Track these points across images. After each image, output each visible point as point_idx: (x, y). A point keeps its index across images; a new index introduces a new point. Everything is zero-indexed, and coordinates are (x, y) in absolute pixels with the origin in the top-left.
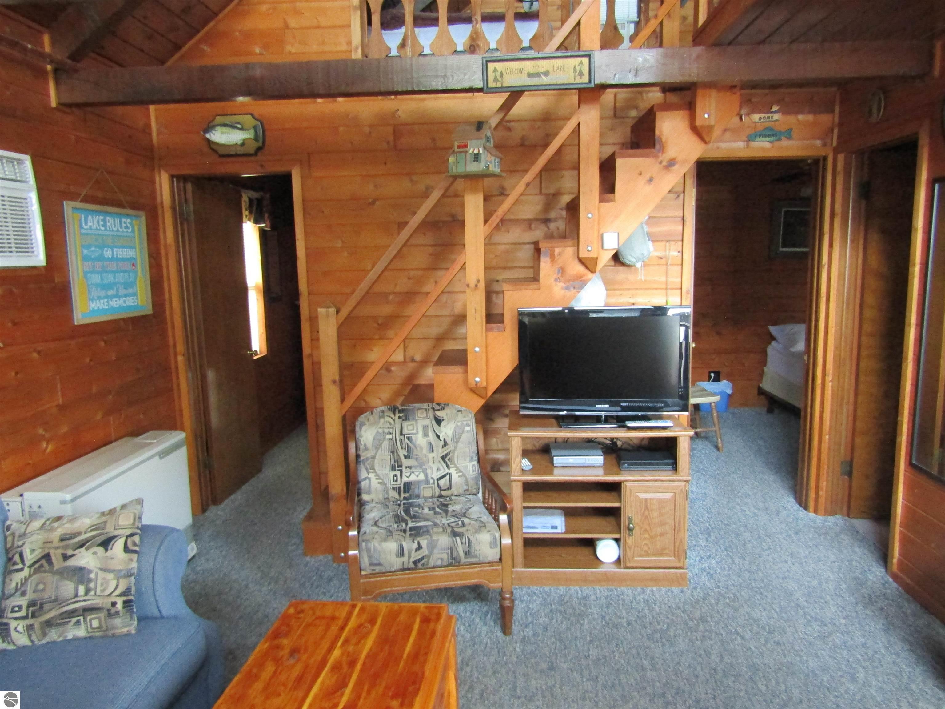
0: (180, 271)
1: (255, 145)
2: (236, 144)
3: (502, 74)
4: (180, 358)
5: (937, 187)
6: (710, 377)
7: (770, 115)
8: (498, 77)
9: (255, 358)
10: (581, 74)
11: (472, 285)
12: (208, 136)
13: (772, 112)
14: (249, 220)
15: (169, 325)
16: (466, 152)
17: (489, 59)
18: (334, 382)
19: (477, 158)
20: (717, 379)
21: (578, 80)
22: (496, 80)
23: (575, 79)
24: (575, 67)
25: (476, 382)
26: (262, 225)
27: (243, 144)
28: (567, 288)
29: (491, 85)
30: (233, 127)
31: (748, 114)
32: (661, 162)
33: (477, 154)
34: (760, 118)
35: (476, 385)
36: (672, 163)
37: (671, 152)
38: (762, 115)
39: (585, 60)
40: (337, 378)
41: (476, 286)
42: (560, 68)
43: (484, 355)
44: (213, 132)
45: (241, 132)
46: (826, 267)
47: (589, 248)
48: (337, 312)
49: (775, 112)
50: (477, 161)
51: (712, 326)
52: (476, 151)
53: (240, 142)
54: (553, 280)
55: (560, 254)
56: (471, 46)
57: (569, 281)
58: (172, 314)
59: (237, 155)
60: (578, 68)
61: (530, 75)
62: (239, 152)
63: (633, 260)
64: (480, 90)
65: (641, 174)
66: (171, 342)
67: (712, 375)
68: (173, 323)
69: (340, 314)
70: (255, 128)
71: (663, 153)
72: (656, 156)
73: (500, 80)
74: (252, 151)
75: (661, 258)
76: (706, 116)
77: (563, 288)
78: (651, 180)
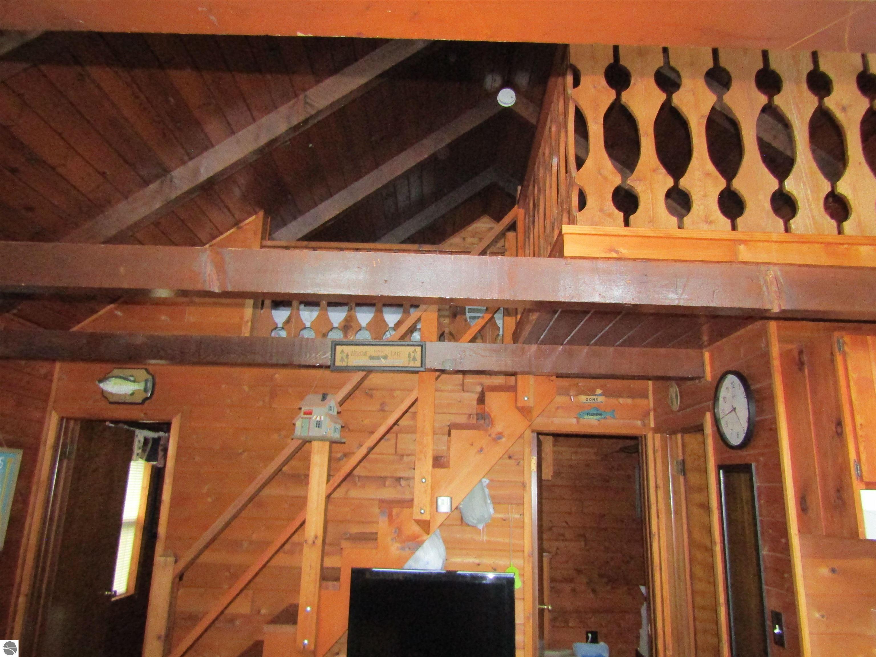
0: (47, 507)
1: (144, 395)
2: (126, 394)
3: (347, 355)
4: (22, 600)
5: (721, 471)
6: (587, 638)
7: (595, 397)
8: (344, 358)
9: (113, 599)
10: (414, 359)
11: (310, 542)
12: (101, 385)
13: (595, 395)
14: (141, 458)
15: (20, 561)
16: (310, 418)
17: (337, 343)
18: (159, 637)
19: (319, 424)
20: (594, 641)
21: (412, 364)
22: (342, 360)
23: (409, 363)
24: (409, 354)
25: (304, 646)
26: (155, 463)
27: (132, 394)
28: (403, 549)
29: (338, 363)
30: (126, 379)
31: (576, 395)
32: (490, 435)
33: (319, 421)
34: (587, 400)
35: (304, 647)
36: (500, 436)
37: (499, 427)
38: (589, 397)
39: (419, 349)
40: (163, 633)
41: (314, 542)
42: (398, 354)
43: (315, 616)
44: (108, 382)
45: (133, 383)
46: (657, 536)
47: (422, 511)
48: (176, 561)
49: (600, 395)
50: (319, 427)
51: (588, 583)
52: (318, 419)
53: (130, 392)
54: (389, 539)
55: (398, 515)
56: (345, 326)
57: (404, 542)
58: (26, 551)
59: (125, 403)
60: (412, 355)
61: (371, 358)
62: (127, 401)
63: (475, 521)
64: (328, 367)
65: (472, 445)
66: (18, 580)
67: (590, 635)
68: (24, 560)
69: (178, 564)
70: (146, 381)
71: (492, 427)
72: (486, 430)
73: (346, 360)
74: (140, 401)
75: (505, 520)
76: (526, 399)
77: (398, 549)
78: (481, 450)
